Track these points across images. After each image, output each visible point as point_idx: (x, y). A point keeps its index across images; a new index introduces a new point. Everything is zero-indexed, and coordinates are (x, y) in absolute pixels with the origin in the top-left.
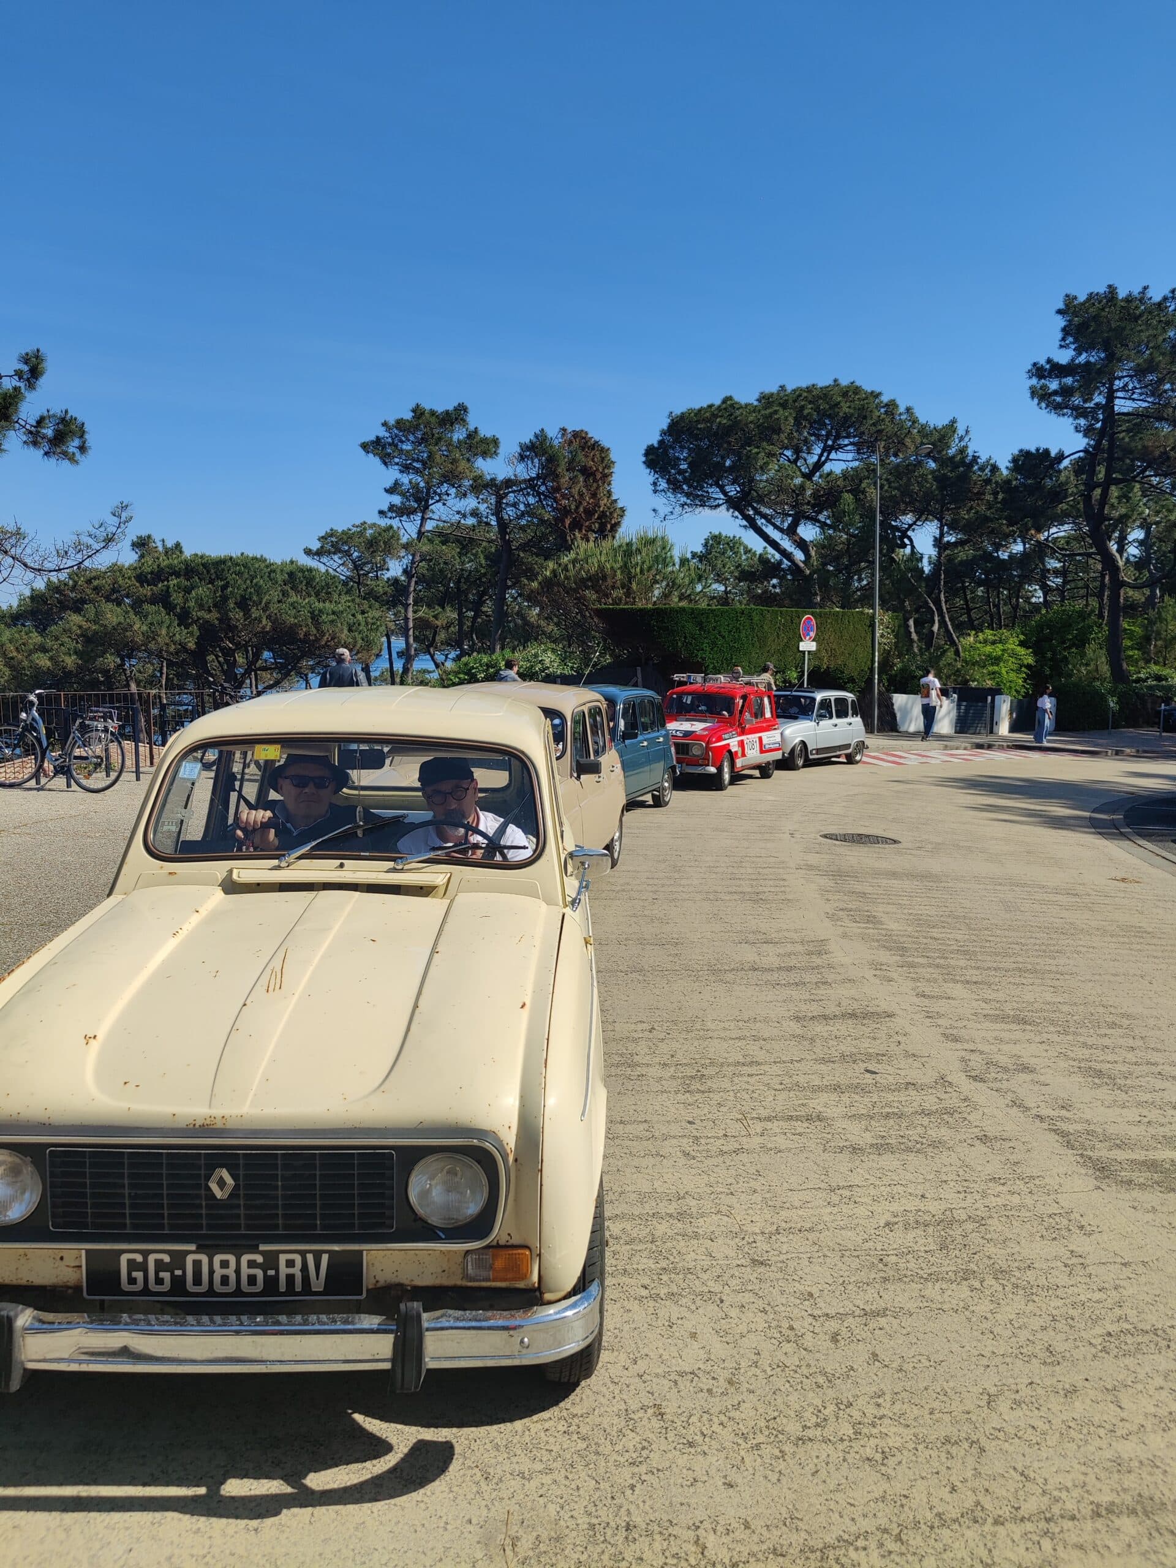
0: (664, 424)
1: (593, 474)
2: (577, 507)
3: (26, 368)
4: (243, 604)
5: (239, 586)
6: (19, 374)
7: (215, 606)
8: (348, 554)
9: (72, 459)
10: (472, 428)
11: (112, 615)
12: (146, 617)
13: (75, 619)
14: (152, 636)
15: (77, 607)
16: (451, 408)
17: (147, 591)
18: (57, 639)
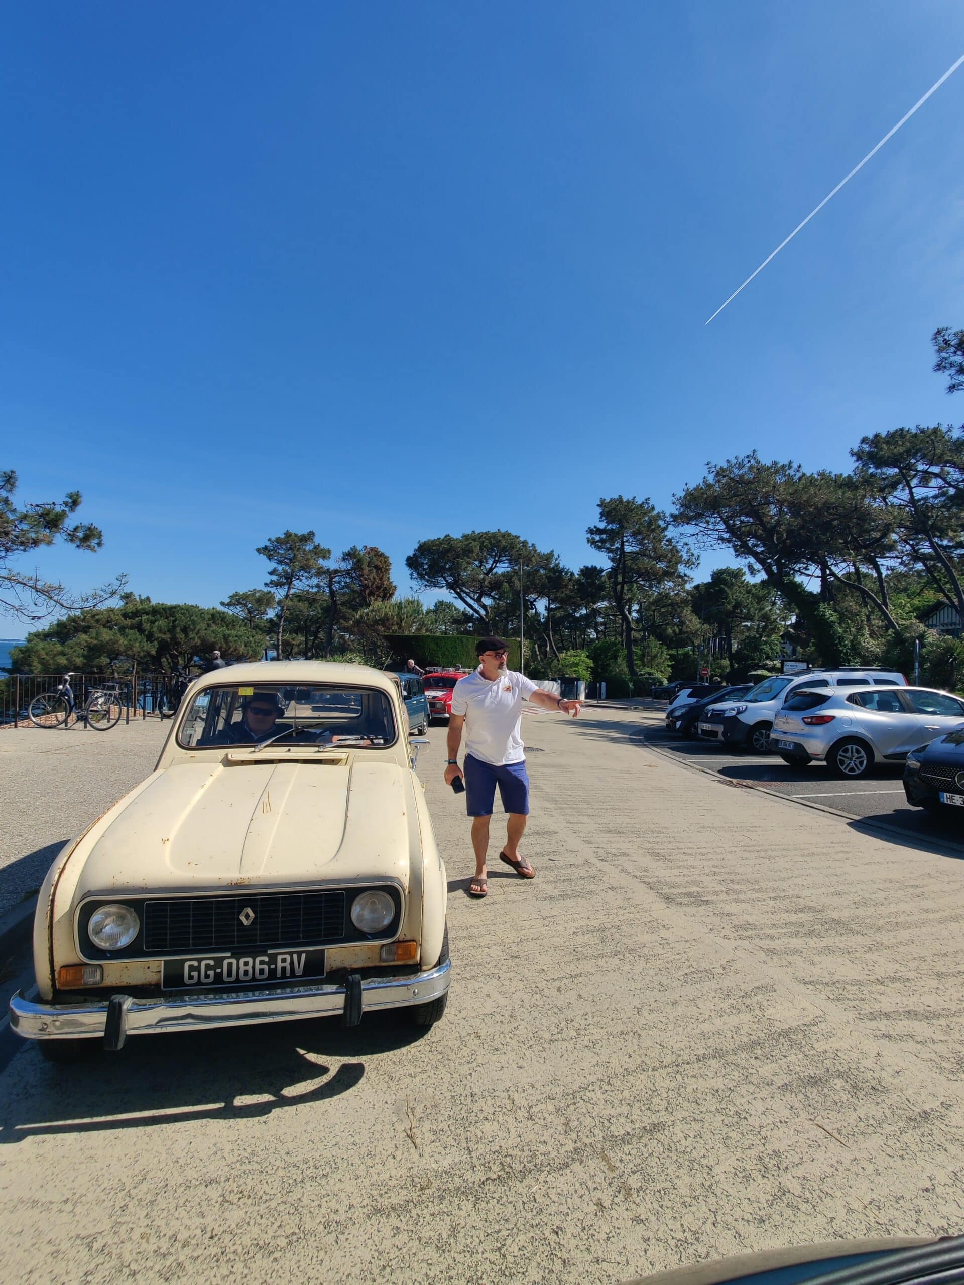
0: (416, 546)
1: (381, 569)
2: (372, 585)
3: (70, 501)
4: (185, 630)
5: (183, 621)
6: (66, 504)
7: (169, 631)
8: (245, 605)
9: (93, 549)
10: (316, 544)
11: (106, 635)
12: (127, 636)
13: (84, 637)
14: (130, 647)
15: (86, 630)
16: (306, 533)
17: (128, 622)
18: (72, 648)
